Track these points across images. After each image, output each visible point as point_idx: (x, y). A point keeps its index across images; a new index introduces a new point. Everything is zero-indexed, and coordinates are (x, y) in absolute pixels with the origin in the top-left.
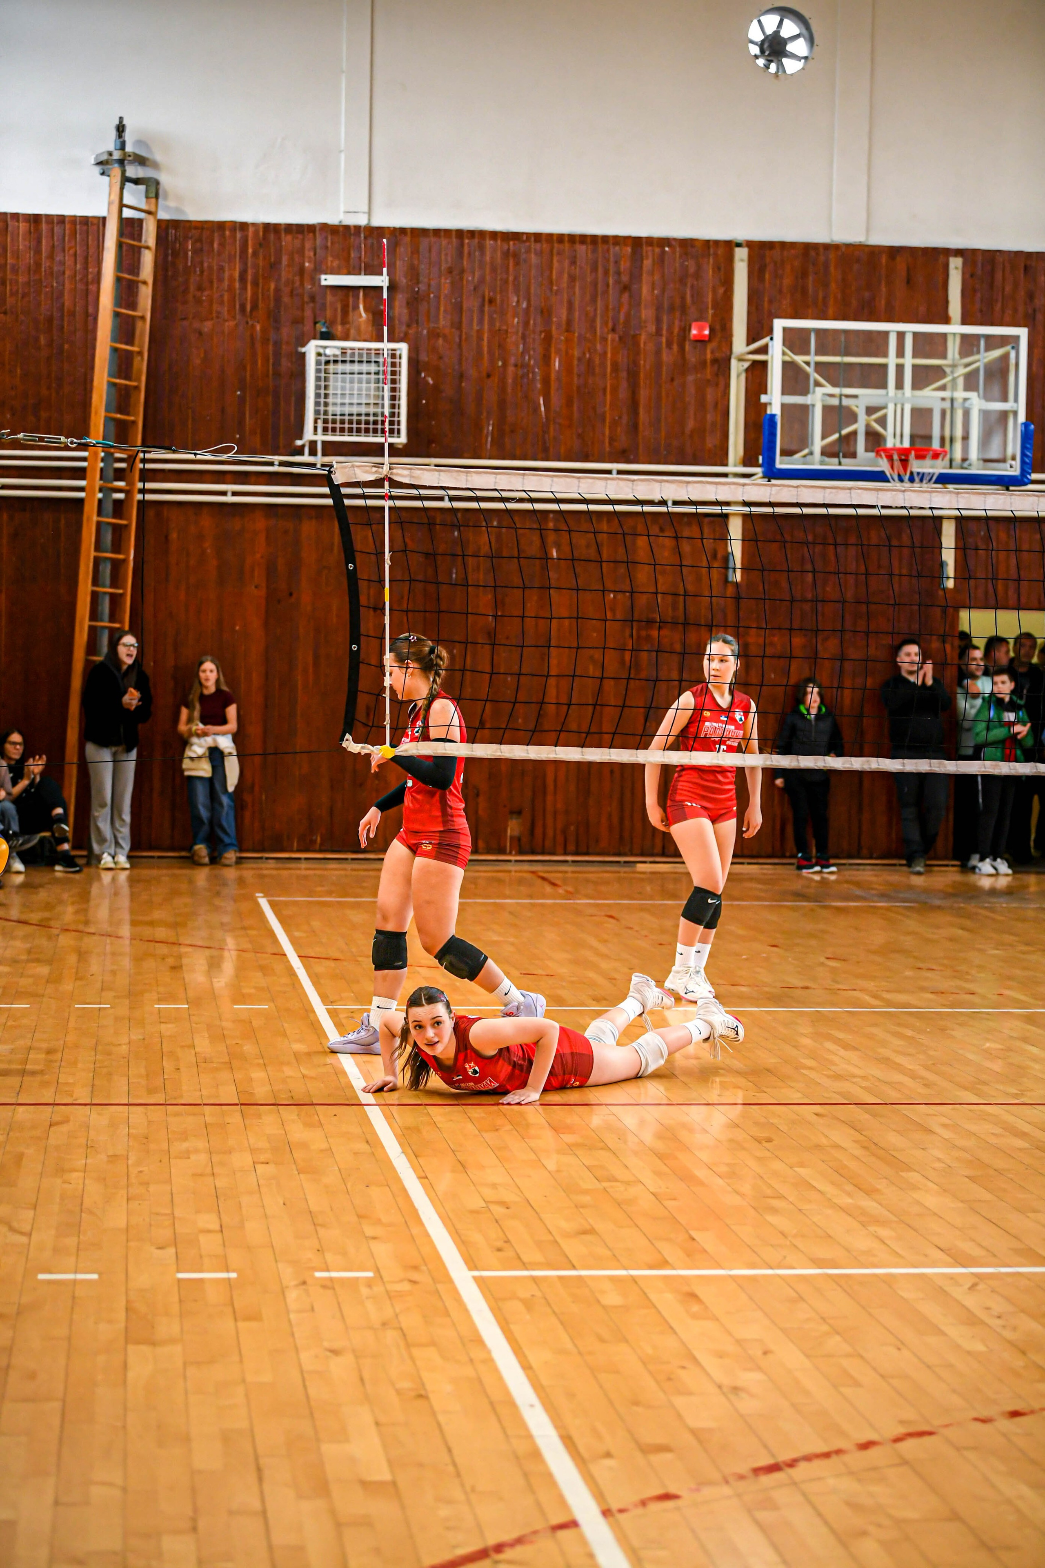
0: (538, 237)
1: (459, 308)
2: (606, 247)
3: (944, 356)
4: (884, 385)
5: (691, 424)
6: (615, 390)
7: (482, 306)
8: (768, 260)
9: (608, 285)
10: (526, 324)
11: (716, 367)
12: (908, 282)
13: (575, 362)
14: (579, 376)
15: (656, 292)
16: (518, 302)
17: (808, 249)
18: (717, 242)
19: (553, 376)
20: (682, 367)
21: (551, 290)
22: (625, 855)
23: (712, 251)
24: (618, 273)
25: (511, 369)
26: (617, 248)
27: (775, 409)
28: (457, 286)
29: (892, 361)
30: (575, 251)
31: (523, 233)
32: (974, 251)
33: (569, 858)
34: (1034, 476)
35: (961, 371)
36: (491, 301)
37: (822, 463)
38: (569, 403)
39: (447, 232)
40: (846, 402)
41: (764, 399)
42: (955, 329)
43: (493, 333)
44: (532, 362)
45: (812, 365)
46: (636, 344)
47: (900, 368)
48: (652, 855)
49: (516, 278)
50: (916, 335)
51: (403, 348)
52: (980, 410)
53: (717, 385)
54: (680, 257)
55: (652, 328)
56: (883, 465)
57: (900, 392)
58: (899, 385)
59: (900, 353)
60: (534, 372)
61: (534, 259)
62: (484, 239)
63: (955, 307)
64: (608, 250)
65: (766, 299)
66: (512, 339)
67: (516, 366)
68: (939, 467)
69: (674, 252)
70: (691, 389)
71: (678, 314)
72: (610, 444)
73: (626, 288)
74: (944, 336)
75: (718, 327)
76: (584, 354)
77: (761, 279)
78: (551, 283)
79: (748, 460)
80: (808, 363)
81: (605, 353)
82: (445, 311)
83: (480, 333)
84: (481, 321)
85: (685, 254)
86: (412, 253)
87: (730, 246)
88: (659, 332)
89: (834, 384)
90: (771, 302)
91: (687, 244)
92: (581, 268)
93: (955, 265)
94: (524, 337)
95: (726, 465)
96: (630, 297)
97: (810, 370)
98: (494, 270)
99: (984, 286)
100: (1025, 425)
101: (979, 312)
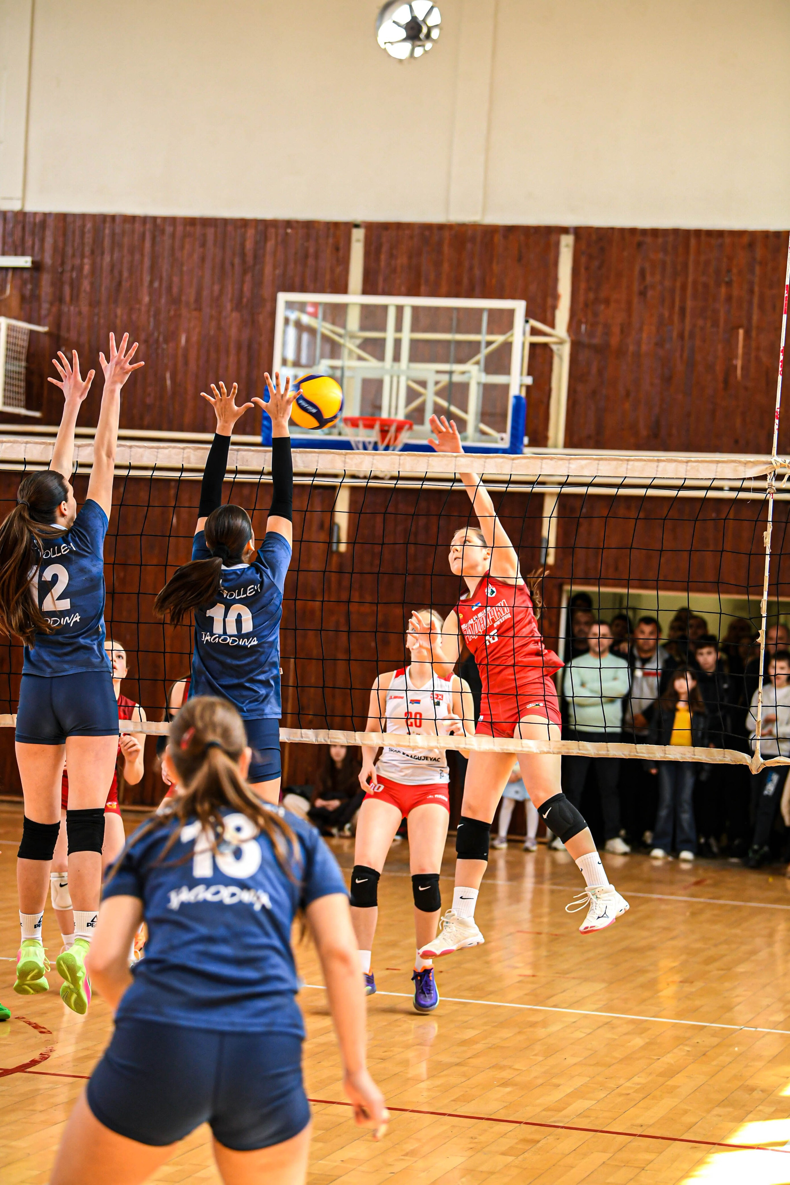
1: (99, 287)
7: (121, 285)
8: (384, 242)
9: (233, 265)
10: (158, 302)
12: (520, 259)
15: (277, 272)
16: (152, 282)
17: (427, 228)
18: (336, 225)
19: (182, 351)
21: (181, 270)
23: (332, 231)
28: (99, 267)
29: (390, 335)
30: (205, 233)
31: (158, 217)
32: (589, 230)
39: (95, 217)
44: (163, 339)
46: (257, 322)
47: (398, 343)
49: (151, 259)
50: (415, 309)
52: (479, 384)
54: (302, 238)
59: (399, 328)
60: (162, 348)
61: (169, 241)
63: (564, 285)
66: (143, 317)
69: (296, 233)
73: (250, 269)
76: (209, 331)
77: (378, 259)
78: (182, 264)
84: (117, 300)
85: (307, 237)
87: (348, 227)
90: (385, 280)
91: (309, 225)
92: (210, 249)
93: (567, 242)
94: (156, 315)
96: (254, 274)
98: (130, 251)
99: (596, 263)
100: (518, 398)
101: (589, 289)
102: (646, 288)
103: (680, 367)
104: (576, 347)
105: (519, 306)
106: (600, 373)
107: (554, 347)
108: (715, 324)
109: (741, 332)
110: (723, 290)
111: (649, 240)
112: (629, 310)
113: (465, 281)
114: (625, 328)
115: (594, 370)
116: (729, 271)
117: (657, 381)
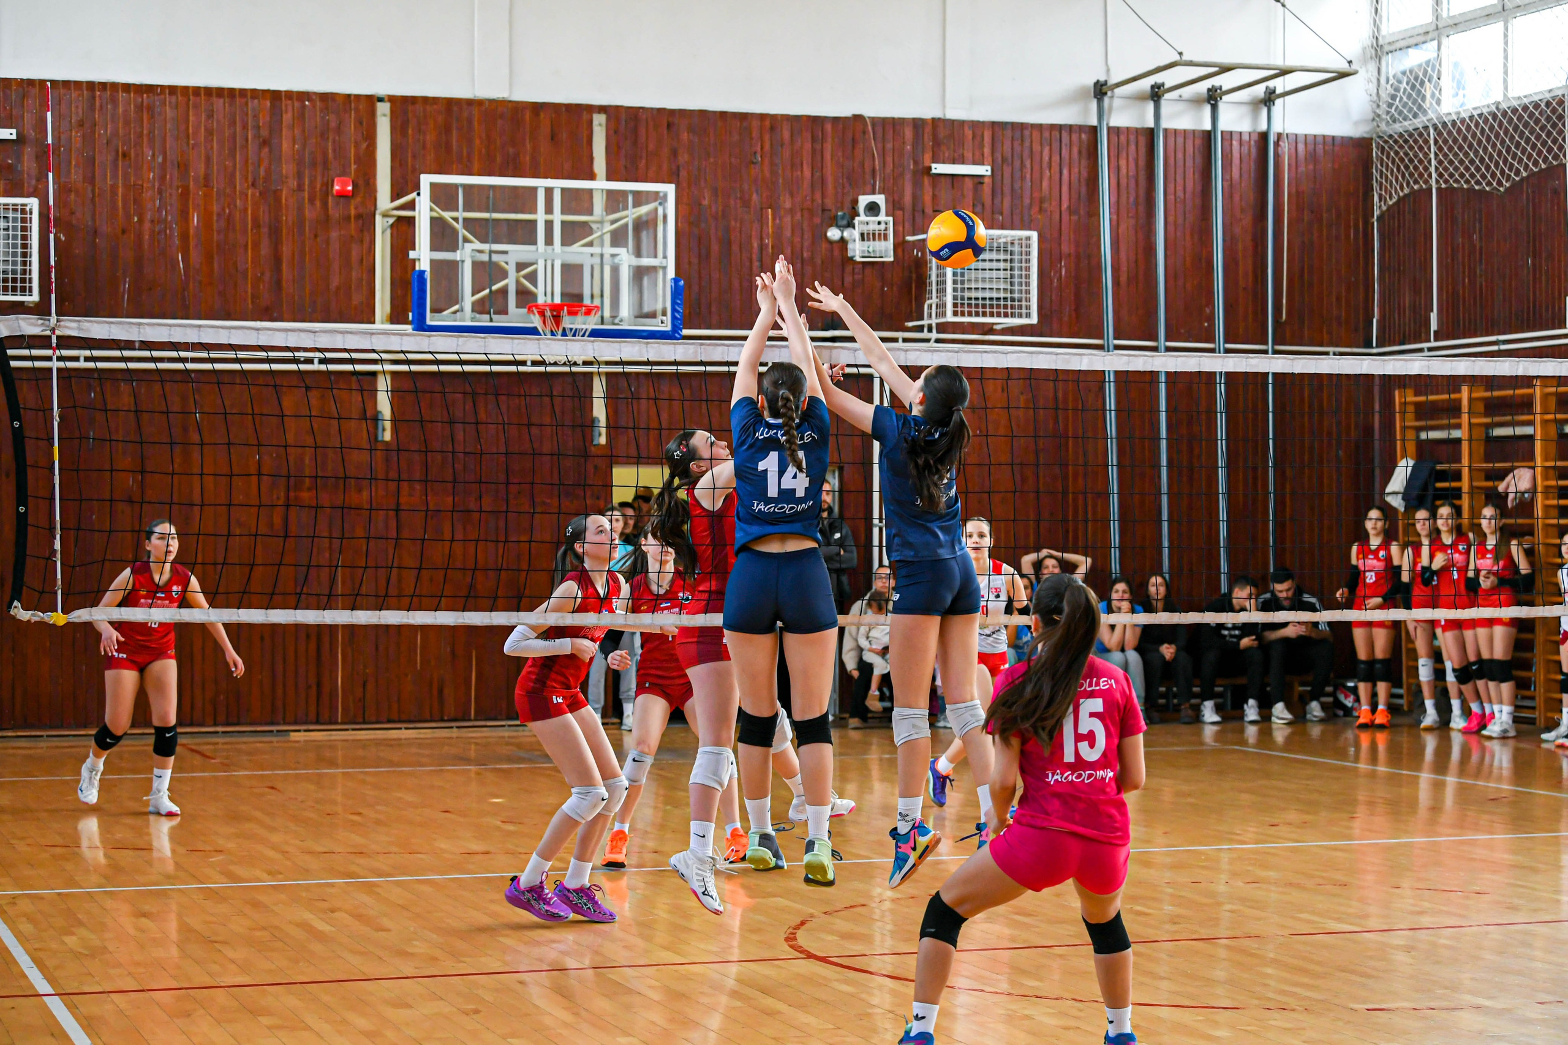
0: (173, 90)
1: (92, 161)
2: (244, 100)
3: (591, 213)
4: (534, 242)
5: (335, 282)
6: (256, 245)
7: (116, 159)
8: (410, 115)
9: (246, 140)
10: (162, 178)
11: (360, 222)
12: (553, 138)
13: (215, 218)
14: (219, 232)
15: (296, 146)
16: (153, 155)
17: (451, 104)
18: (358, 97)
19: (192, 232)
20: (325, 221)
21: (188, 144)
22: (278, 724)
23: (353, 105)
24: (257, 127)
25: (147, 225)
26: (256, 101)
27: (424, 265)
28: (89, 138)
29: (541, 217)
30: (212, 104)
31: (158, 86)
32: (618, 108)
33: (220, 729)
34: (685, 332)
35: (608, 228)
36: (124, 155)
37: (473, 320)
38: (209, 258)
39: (78, 84)
40: (495, 258)
41: (412, 255)
42: (600, 184)
43: (127, 186)
44: (169, 218)
45: (461, 221)
46: (278, 200)
47: (549, 225)
48: (306, 723)
49: (151, 132)
50: (564, 190)
51: (33, 203)
52: (629, 266)
53: (362, 241)
54: (321, 111)
55: (294, 184)
56: (536, 321)
57: (550, 248)
58: (549, 241)
59: (549, 210)
60: (171, 229)
61: (169, 113)
62: (117, 91)
63: (600, 164)
64: (247, 104)
65: (410, 154)
66: (147, 195)
67: (152, 221)
68: (591, 323)
69: (314, 106)
70: (335, 247)
71: (319, 169)
72: (252, 302)
73: (265, 143)
74: (590, 192)
75: (361, 182)
76: (223, 210)
77: (405, 135)
78: (188, 137)
79: (397, 316)
80: (456, 219)
81: (246, 210)
82: (77, 165)
83: (114, 188)
84: (115, 175)
85: (326, 109)
86: (40, 105)
87: (372, 101)
88: (300, 188)
89: (483, 240)
90: (414, 157)
91: (327, 98)
92: (218, 122)
93: (599, 121)
94: (160, 192)
95: (374, 322)
96: (270, 151)
97: (459, 227)
98: (127, 123)
99: (628, 143)
100: (675, 281)
101: (623, 168)
102: (678, 167)
103: (715, 247)
108: (746, 203)
109: (770, 211)
110: (751, 171)
111: (677, 120)
116: (755, 153)
117: (695, 261)
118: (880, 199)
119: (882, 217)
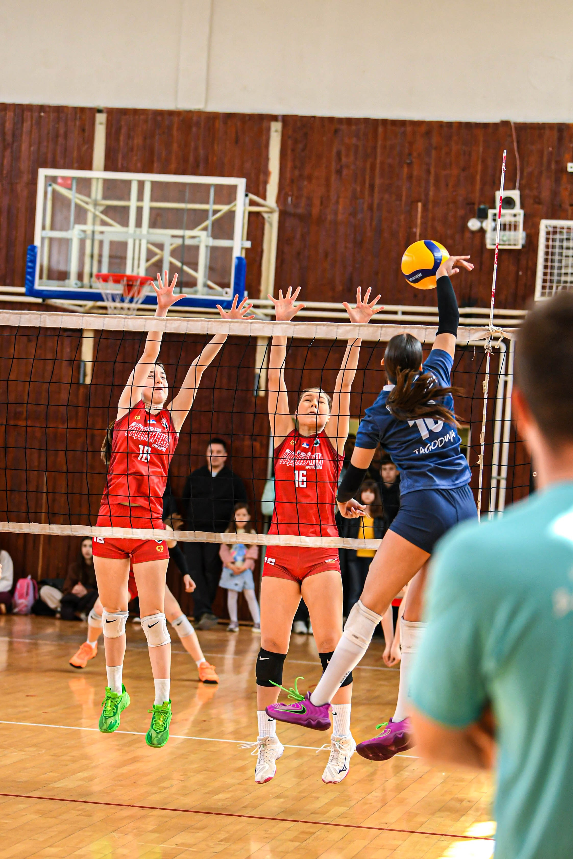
8: (123, 124)
12: (237, 141)
15: (32, 149)
18: (82, 110)
23: (78, 116)
27: (36, 242)
29: (133, 204)
32: (295, 118)
37: (76, 286)
47: (140, 210)
50: (154, 184)
52: (207, 247)
54: (53, 120)
58: (139, 224)
63: (274, 164)
65: (120, 156)
69: (48, 117)
73: (9, 145)
77: (118, 140)
85: (58, 120)
87: (93, 112)
91: (59, 110)
93: (277, 128)
96: (12, 152)
99: (300, 146)
100: (239, 259)
101: (294, 167)
102: (341, 167)
104: (283, 215)
105: (241, 183)
106: (303, 237)
107: (266, 216)
108: (399, 198)
109: (420, 205)
110: (405, 170)
111: (344, 127)
112: (328, 185)
113: (191, 159)
114: (324, 201)
115: (298, 236)
116: (410, 154)
117: (350, 245)
118: (515, 194)
119: (518, 210)
